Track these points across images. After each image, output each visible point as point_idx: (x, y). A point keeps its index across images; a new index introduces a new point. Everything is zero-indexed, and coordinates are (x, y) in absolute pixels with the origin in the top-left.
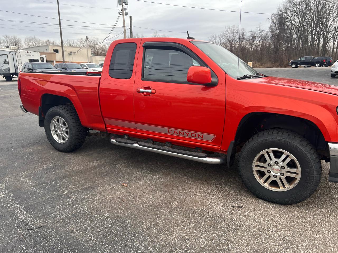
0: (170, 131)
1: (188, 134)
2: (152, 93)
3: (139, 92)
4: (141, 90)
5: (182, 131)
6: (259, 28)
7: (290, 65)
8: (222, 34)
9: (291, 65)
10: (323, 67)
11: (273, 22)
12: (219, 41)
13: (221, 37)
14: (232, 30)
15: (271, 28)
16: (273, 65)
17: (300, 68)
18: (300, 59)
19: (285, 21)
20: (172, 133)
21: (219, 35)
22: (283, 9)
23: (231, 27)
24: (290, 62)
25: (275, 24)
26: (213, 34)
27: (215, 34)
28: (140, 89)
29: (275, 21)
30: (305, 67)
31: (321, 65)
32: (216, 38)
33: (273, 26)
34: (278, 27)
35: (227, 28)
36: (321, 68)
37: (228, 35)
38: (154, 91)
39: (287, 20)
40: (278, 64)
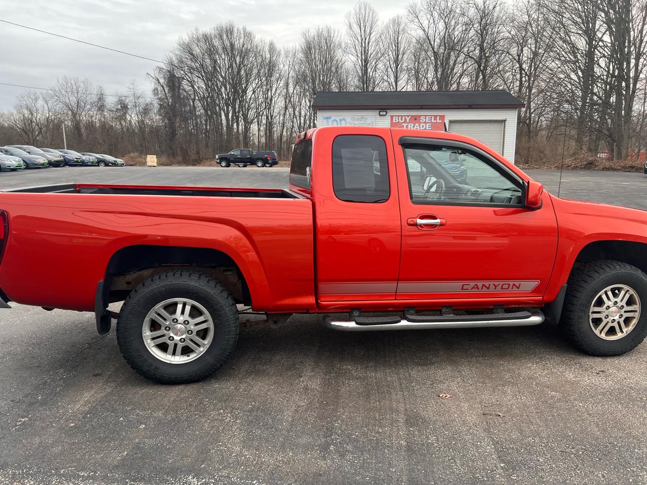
0: (465, 287)
1: (496, 286)
2: (441, 225)
3: (415, 225)
4: (420, 221)
5: (487, 284)
6: (132, 90)
7: (217, 163)
8: (50, 92)
9: (220, 163)
10: (266, 167)
11: (159, 82)
12: (43, 107)
13: (47, 99)
14: (74, 87)
15: (155, 91)
16: (172, 161)
17: (233, 168)
18: (232, 153)
19: (180, 84)
20: (468, 289)
21: (42, 94)
22: (176, 62)
23: (71, 80)
24: (217, 157)
25: (163, 87)
26: (27, 89)
27: (32, 90)
28: (415, 219)
29: (162, 81)
30: (240, 167)
31: (265, 162)
32: (36, 99)
33: (160, 88)
34: (169, 93)
35: (60, 81)
36: (265, 168)
37: (66, 96)
38: (444, 221)
39: (185, 82)
40: (181, 158)
